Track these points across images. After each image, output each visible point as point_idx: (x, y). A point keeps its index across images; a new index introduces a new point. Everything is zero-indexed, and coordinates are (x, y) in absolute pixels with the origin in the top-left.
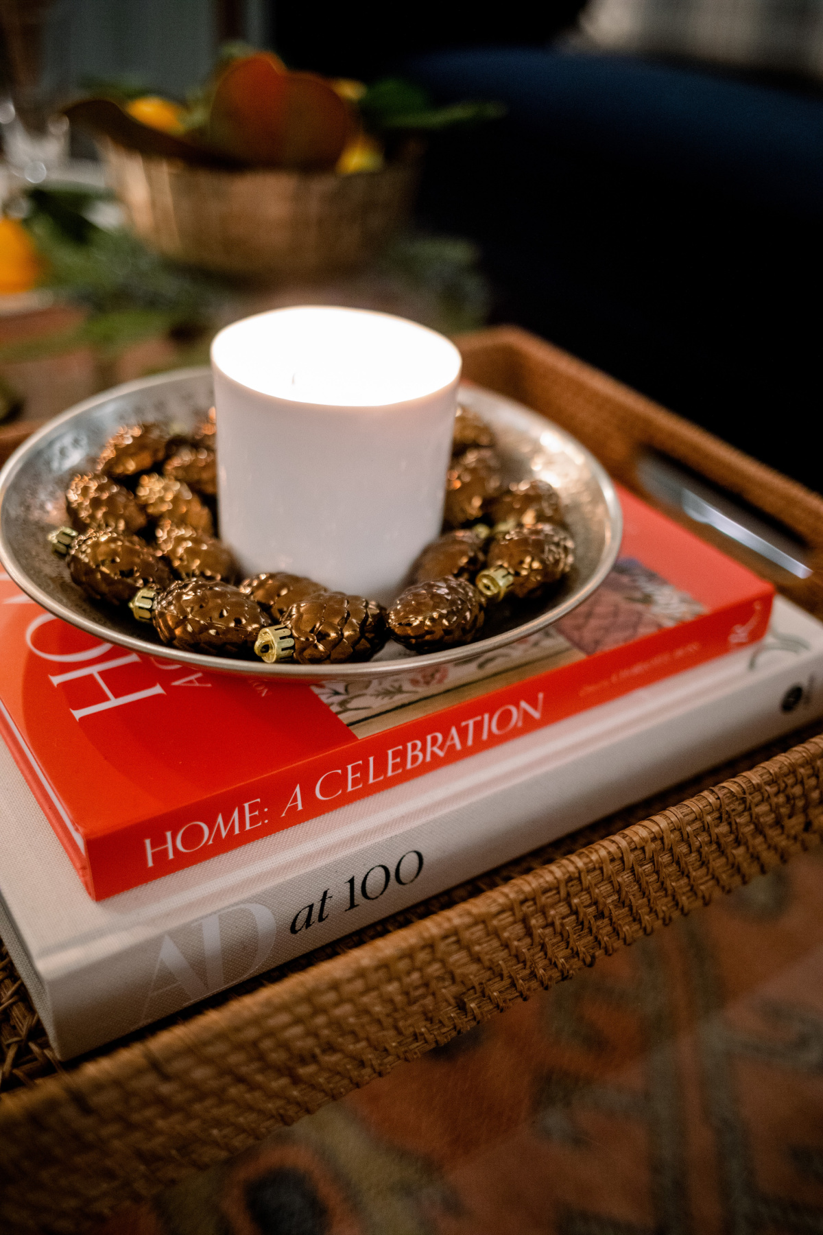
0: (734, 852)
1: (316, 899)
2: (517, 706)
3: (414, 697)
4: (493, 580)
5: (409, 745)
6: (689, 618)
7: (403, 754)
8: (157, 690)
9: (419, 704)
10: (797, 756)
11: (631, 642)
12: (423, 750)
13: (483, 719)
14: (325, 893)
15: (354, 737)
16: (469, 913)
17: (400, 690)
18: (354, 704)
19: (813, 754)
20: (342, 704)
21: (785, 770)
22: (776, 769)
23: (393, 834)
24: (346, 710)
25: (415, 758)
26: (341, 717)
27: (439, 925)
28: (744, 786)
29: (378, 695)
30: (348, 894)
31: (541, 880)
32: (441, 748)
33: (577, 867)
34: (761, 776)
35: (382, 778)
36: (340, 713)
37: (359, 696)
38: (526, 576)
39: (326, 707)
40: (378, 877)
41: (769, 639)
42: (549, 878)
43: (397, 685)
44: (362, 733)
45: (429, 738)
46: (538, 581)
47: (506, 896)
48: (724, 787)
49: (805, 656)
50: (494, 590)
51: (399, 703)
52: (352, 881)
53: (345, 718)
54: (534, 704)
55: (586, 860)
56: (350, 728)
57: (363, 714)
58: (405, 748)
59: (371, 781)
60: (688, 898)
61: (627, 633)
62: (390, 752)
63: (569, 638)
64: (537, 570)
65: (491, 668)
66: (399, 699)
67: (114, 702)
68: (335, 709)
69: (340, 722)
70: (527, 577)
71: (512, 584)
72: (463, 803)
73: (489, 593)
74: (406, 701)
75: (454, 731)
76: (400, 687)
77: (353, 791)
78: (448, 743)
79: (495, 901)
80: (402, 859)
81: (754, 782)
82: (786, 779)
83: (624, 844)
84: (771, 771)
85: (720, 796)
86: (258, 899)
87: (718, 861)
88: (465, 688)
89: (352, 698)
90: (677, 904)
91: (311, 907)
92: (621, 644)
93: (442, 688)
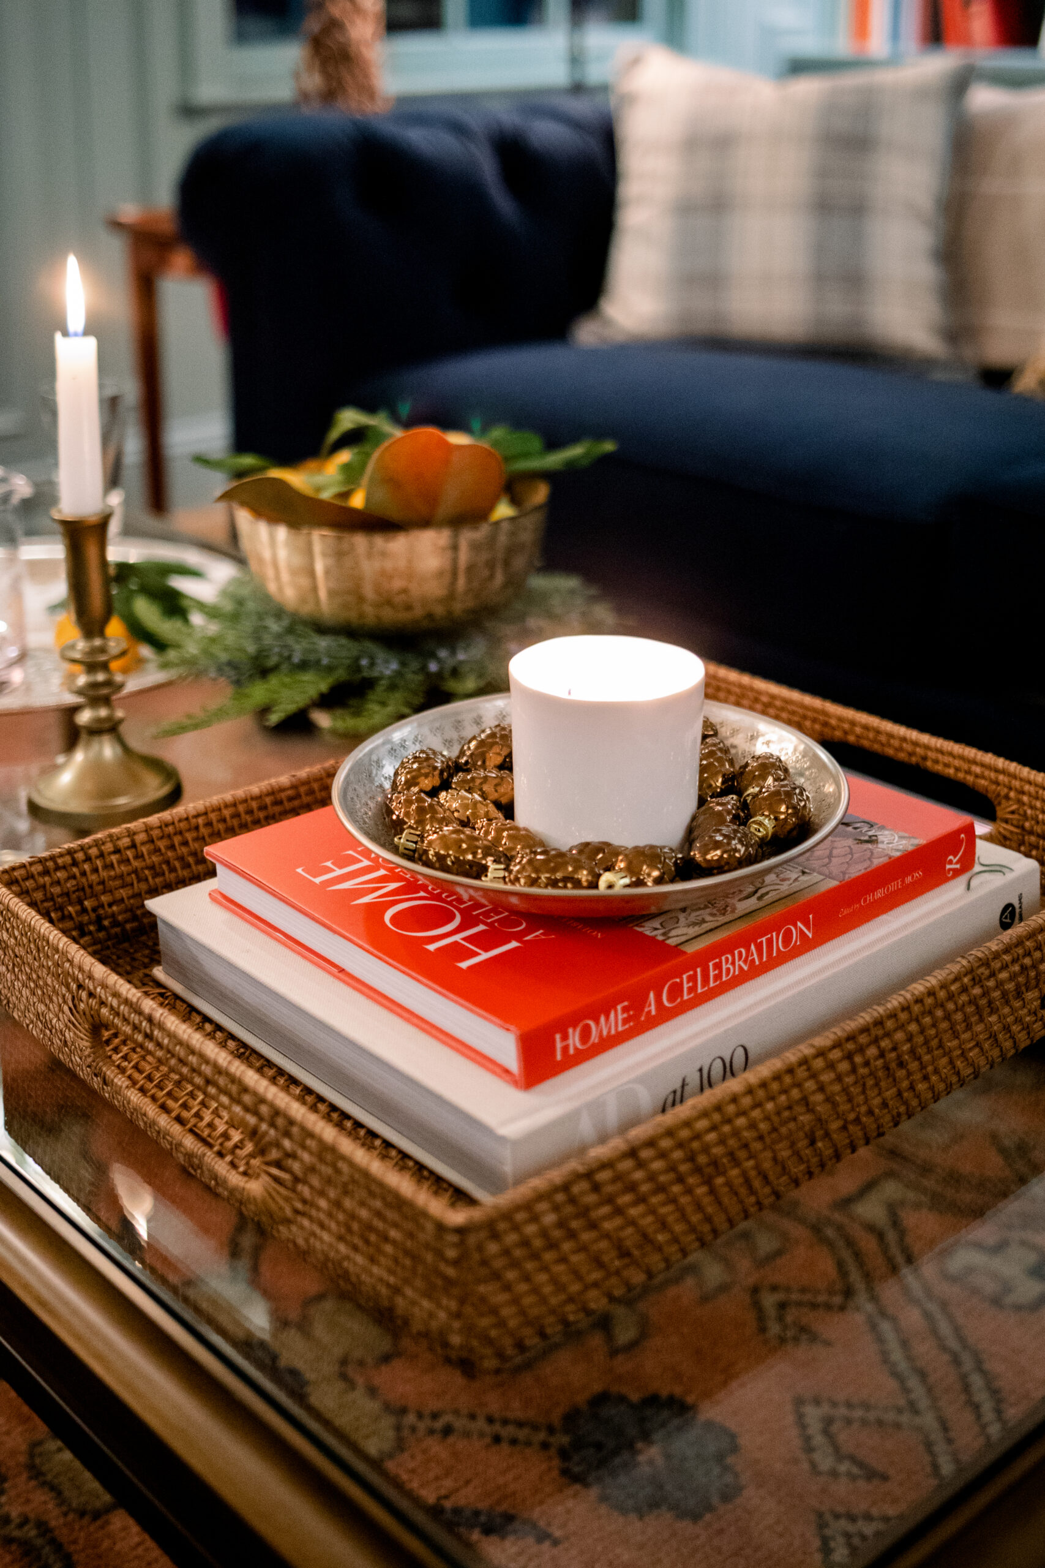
0: (990, 1019)
1: (677, 1085)
2: (795, 926)
3: (719, 924)
4: (760, 824)
5: (723, 958)
6: (910, 848)
7: (718, 966)
8: (514, 944)
9: (723, 928)
10: (1021, 930)
11: (869, 870)
12: (733, 963)
13: (772, 936)
14: (684, 1080)
15: (685, 953)
16: (813, 1046)
17: (704, 921)
18: (673, 933)
19: (1034, 928)
20: (664, 934)
21: (1014, 941)
22: (1008, 940)
23: (726, 1028)
24: (669, 938)
25: (728, 970)
26: (669, 942)
27: (794, 1054)
28: (986, 953)
29: (689, 926)
30: (698, 1082)
31: (856, 1023)
32: (745, 962)
33: (879, 1013)
34: (997, 945)
35: (706, 988)
36: (665, 940)
37: (673, 929)
38: (783, 819)
39: (653, 938)
40: (718, 1066)
41: (977, 868)
42: (861, 1021)
43: (700, 918)
44: (691, 949)
45: (736, 952)
46: (794, 823)
47: (835, 1033)
48: (971, 954)
49: (1010, 876)
50: (763, 832)
51: (708, 929)
52: (701, 1070)
53: (671, 942)
54: (807, 924)
55: (884, 1008)
56: (679, 947)
57: (683, 939)
58: (721, 962)
59: (699, 991)
60: (962, 1062)
61: (866, 864)
62: (711, 964)
63: (820, 873)
64: (791, 814)
65: (768, 899)
66: (706, 927)
67: (484, 956)
68: (660, 938)
69: (668, 945)
70: (786, 819)
71: (775, 827)
72: (773, 1003)
73: (760, 834)
74: (713, 927)
75: (753, 947)
76: (703, 919)
77: (689, 999)
78: (750, 958)
79: (828, 1037)
80: (733, 1052)
81: (993, 950)
82: (1017, 950)
83: (908, 996)
84: (1005, 942)
85: (971, 960)
86: (640, 1080)
87: (978, 1026)
88: (753, 914)
89: (670, 930)
90: (954, 1067)
91: (675, 1092)
92: (863, 871)
93: (736, 916)
